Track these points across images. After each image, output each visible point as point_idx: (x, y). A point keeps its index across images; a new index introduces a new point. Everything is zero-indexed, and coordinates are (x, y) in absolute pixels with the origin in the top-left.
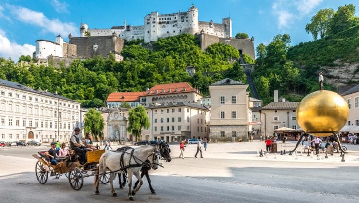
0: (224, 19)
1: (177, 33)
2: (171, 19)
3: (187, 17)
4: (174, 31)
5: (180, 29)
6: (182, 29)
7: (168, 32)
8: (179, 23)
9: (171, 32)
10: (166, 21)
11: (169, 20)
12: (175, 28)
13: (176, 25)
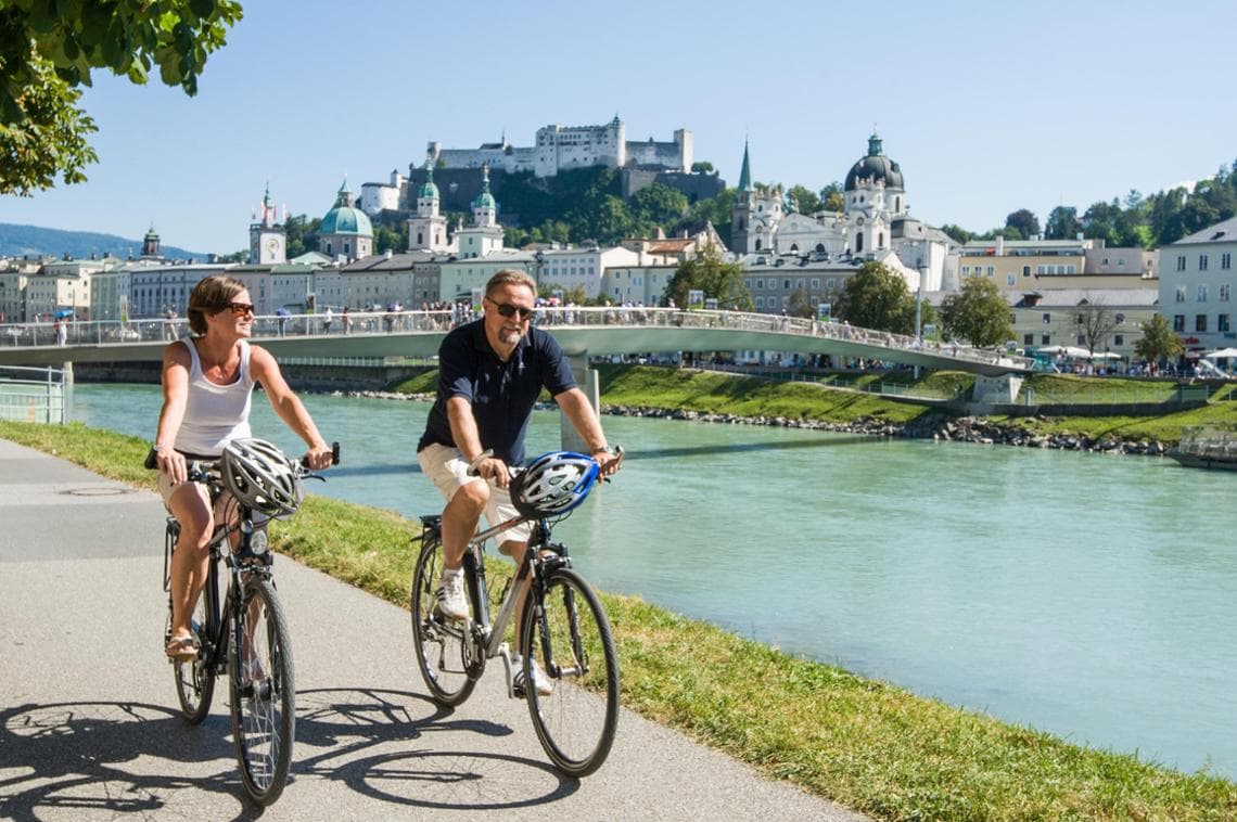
0: (676, 132)
1: (589, 163)
2: (579, 136)
3: (606, 136)
4: (586, 159)
5: (594, 156)
6: (598, 156)
7: (575, 160)
8: (594, 145)
9: (580, 159)
10: (573, 140)
11: (577, 140)
12: (587, 154)
13: (590, 149)
